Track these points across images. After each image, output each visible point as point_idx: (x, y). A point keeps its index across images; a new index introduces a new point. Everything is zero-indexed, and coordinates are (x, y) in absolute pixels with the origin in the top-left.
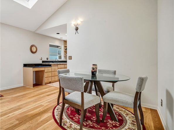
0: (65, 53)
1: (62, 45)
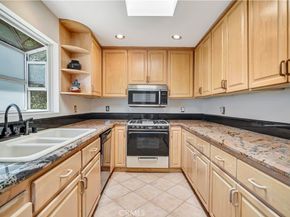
1: (52, 42)
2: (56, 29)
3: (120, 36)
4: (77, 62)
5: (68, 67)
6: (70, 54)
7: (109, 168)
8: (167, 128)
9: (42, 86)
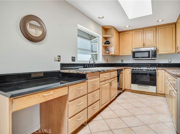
0: (104, 50)
1: (99, 35)
2: (101, 30)
3: (127, 26)
4: (108, 41)
5: (105, 44)
6: (106, 38)
7: (122, 89)
8: (155, 70)
9: (96, 52)
